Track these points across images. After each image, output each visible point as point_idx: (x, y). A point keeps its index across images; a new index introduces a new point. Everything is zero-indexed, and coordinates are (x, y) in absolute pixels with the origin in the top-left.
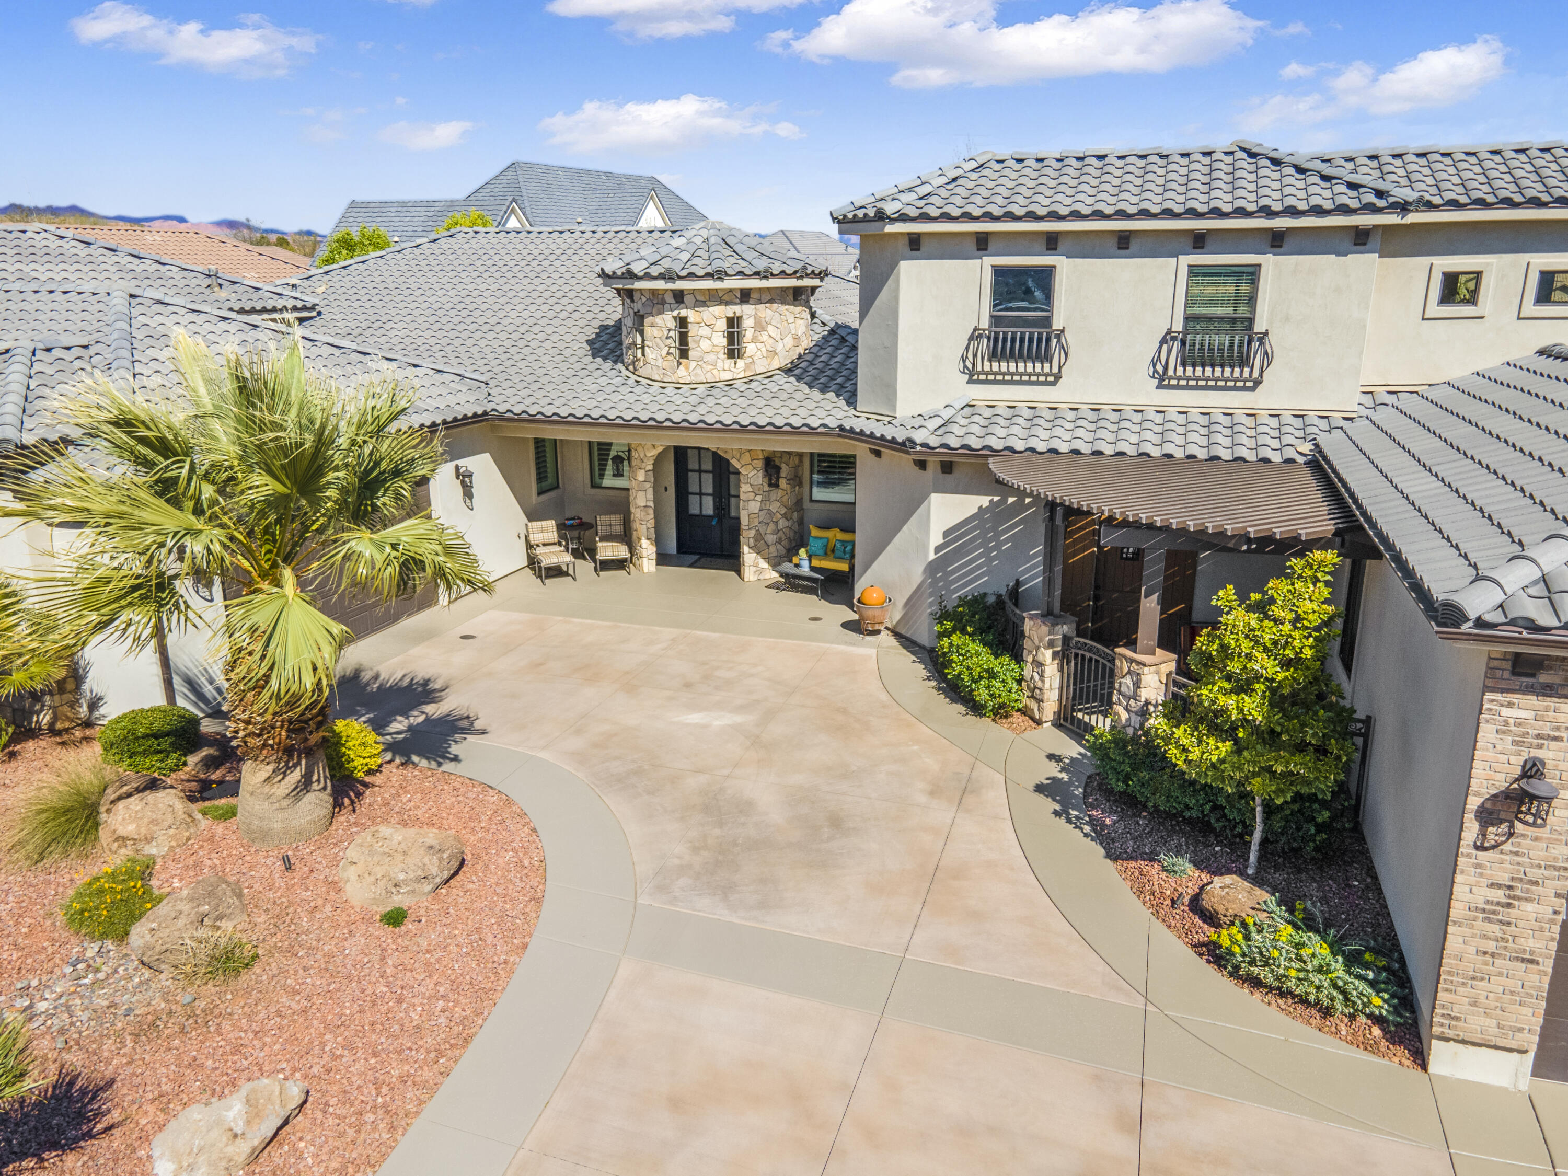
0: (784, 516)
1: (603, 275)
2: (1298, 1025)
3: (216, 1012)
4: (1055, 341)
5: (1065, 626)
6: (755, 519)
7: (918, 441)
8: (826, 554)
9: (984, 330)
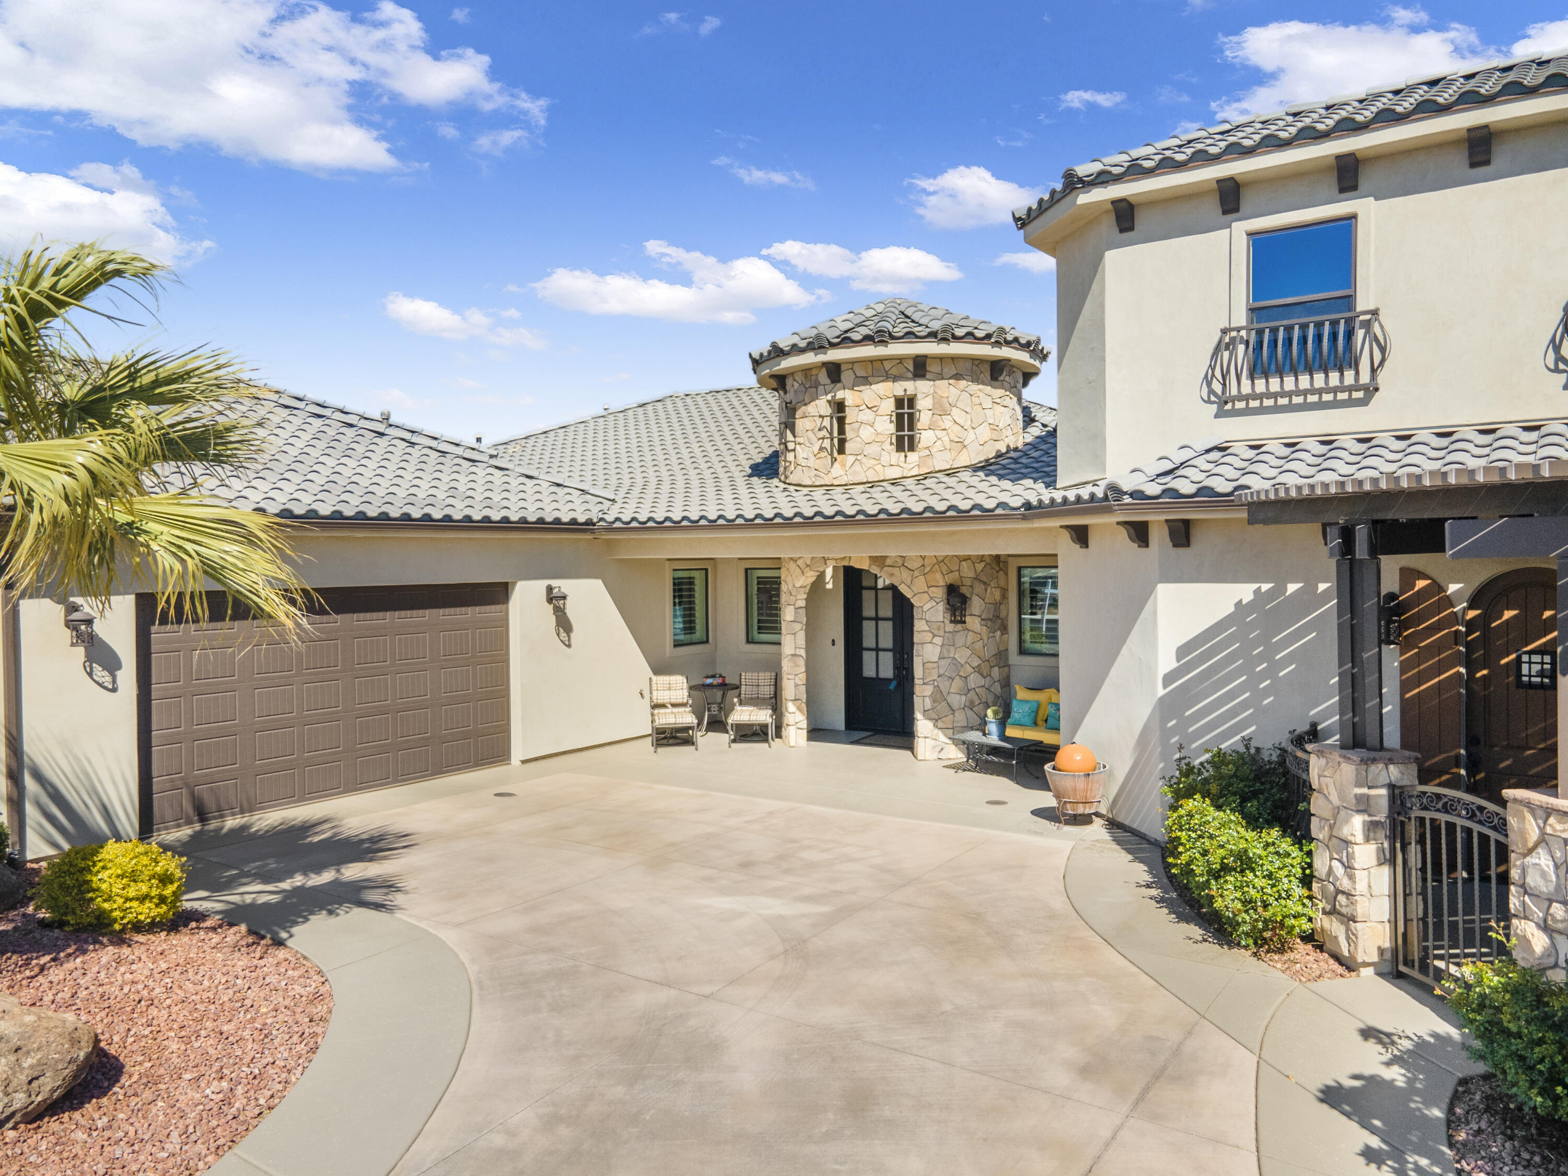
1: (755, 365)
5: (1392, 768)
6: (933, 671)
7: (1125, 488)
8: (1035, 724)
9: (1238, 330)
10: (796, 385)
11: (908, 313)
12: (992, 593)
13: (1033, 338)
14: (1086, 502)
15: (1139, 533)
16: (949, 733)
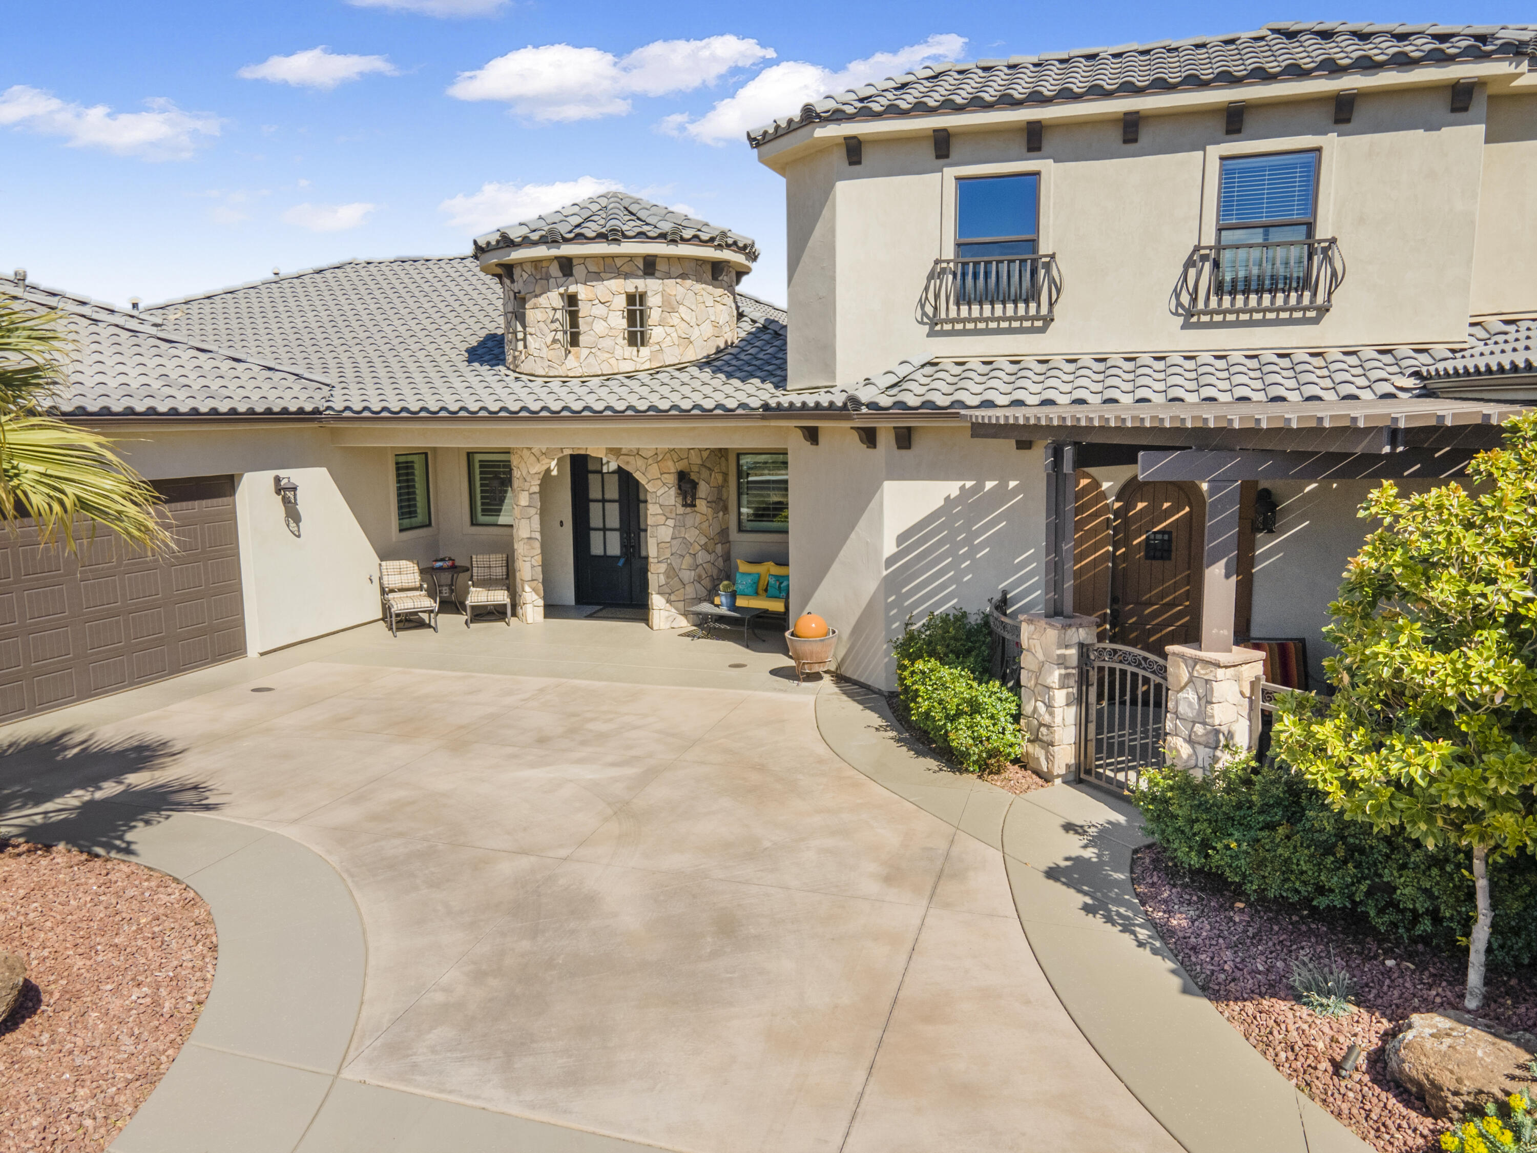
0: (705, 547)
4: (1043, 272)
5: (1081, 630)
6: (666, 550)
7: (864, 400)
8: (757, 593)
9: (948, 262)
10: (525, 276)
11: (633, 208)
12: (715, 478)
13: (749, 242)
14: (825, 410)
15: (869, 437)
16: (681, 605)
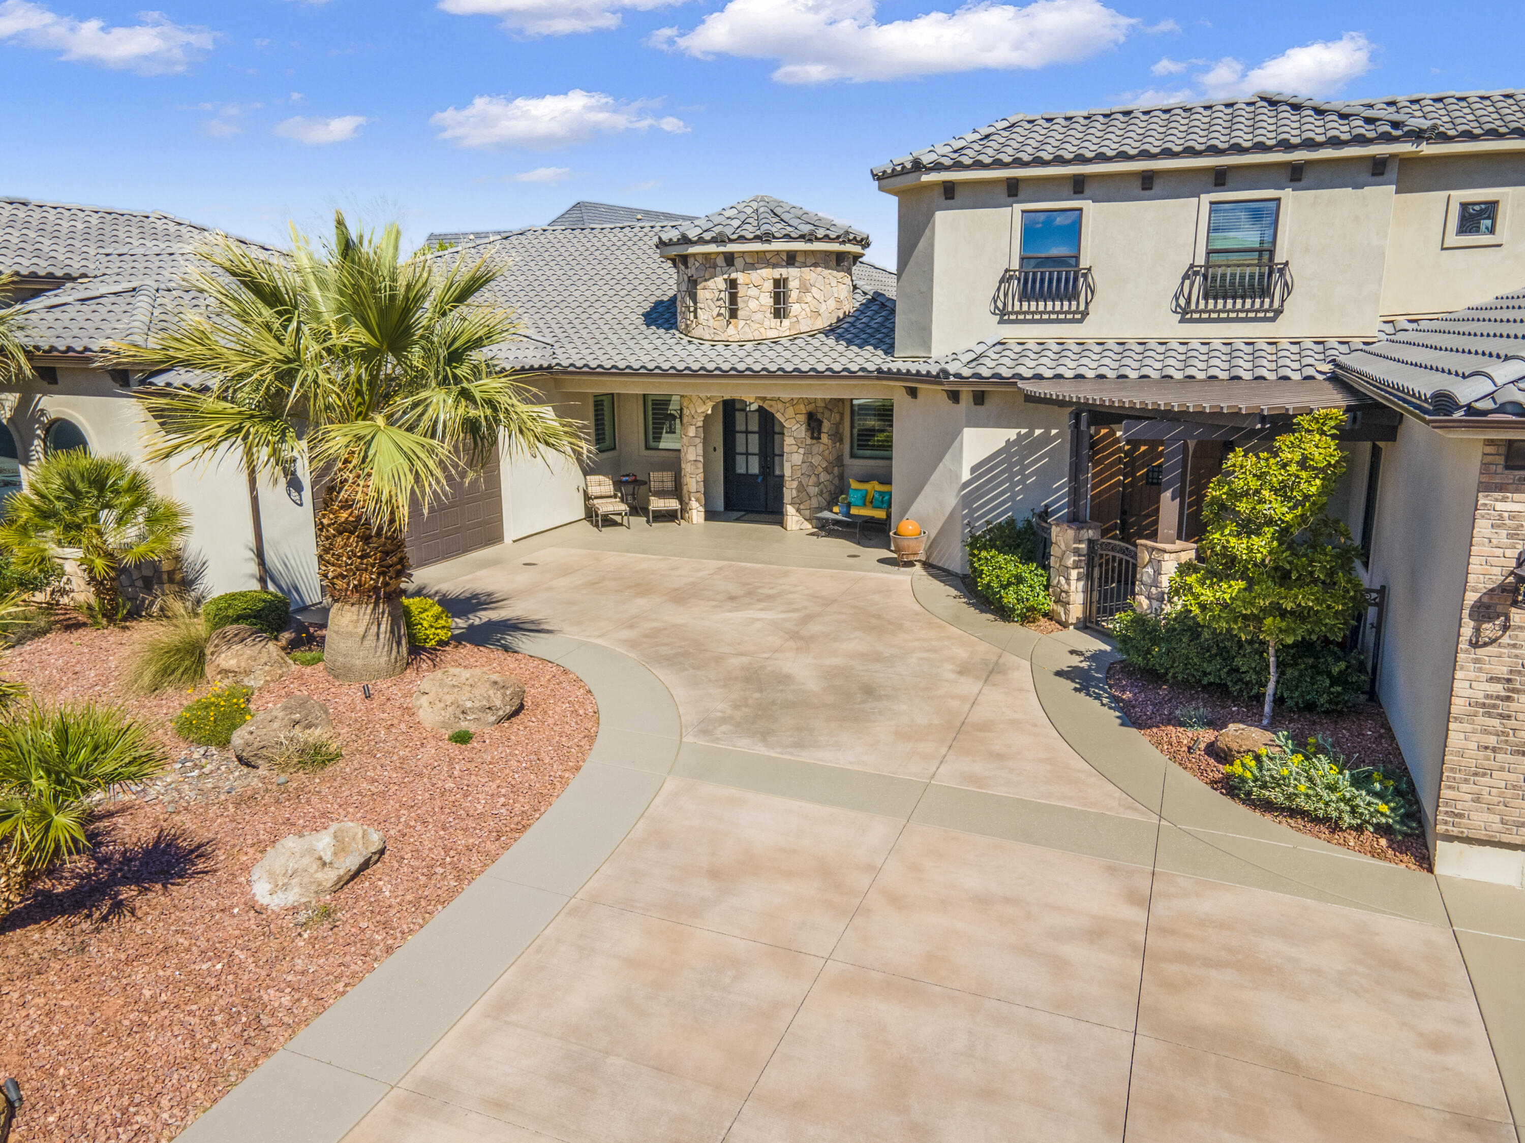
0: (826, 469)
1: (661, 244)
2: (1308, 838)
3: (307, 790)
4: (1082, 280)
5: (1090, 531)
6: (797, 471)
7: (952, 371)
8: (865, 505)
9: (1015, 271)
10: (697, 264)
11: (778, 211)
12: (835, 417)
13: (865, 237)
14: (923, 376)
15: (954, 396)
16: (807, 512)
